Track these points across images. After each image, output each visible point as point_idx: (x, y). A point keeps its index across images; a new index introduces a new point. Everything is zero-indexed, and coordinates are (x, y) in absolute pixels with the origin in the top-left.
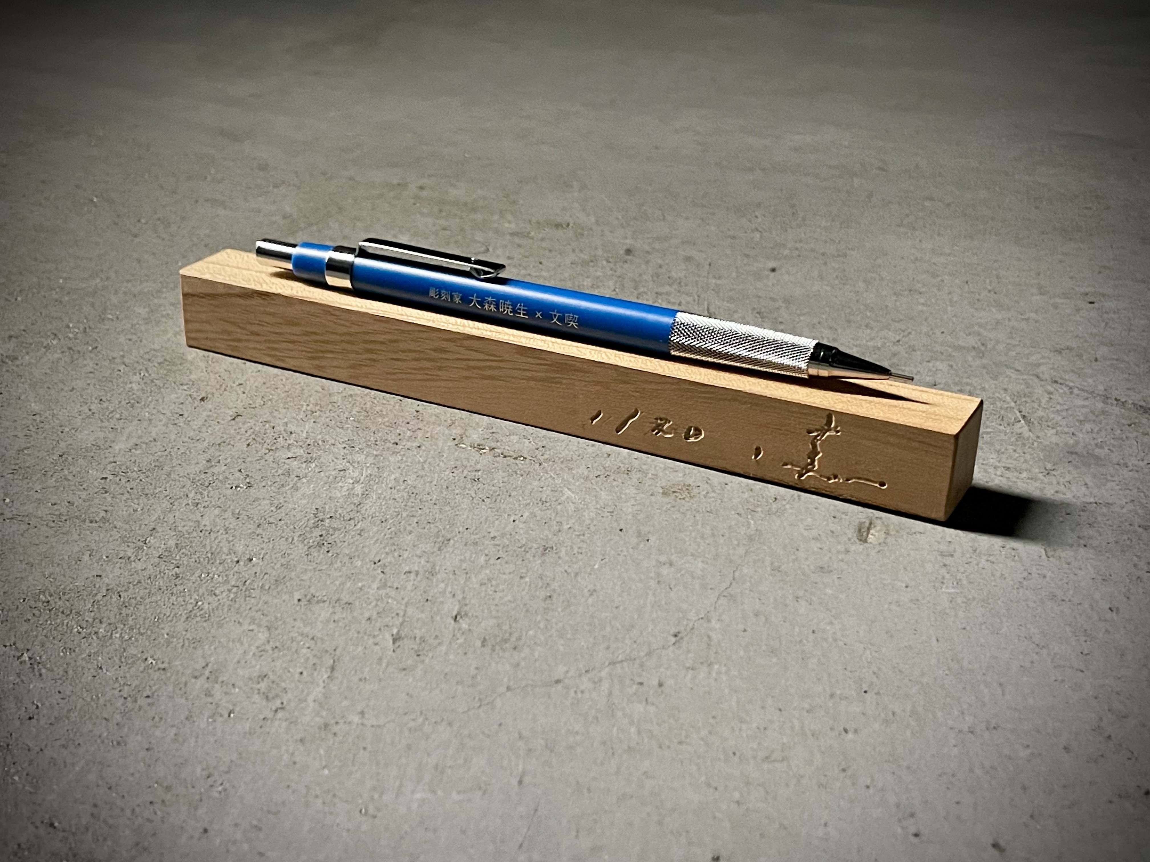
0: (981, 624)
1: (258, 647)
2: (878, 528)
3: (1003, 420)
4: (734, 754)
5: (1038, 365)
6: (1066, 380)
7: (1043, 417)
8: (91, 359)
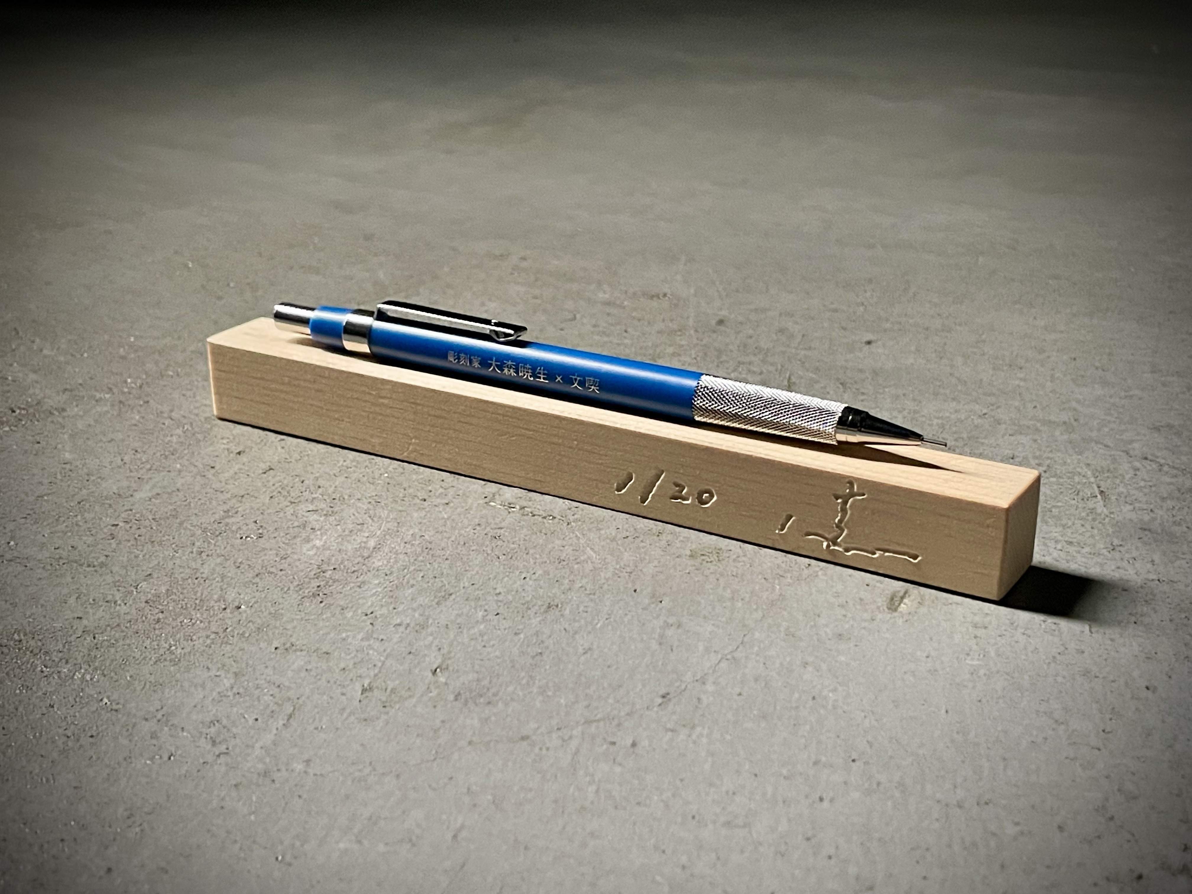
0: (999, 698)
1: (219, 693)
2: (912, 597)
3: (1078, 494)
4: (693, 817)
5: (1131, 442)
6: (1157, 457)
7: (1122, 493)
8: (139, 412)
